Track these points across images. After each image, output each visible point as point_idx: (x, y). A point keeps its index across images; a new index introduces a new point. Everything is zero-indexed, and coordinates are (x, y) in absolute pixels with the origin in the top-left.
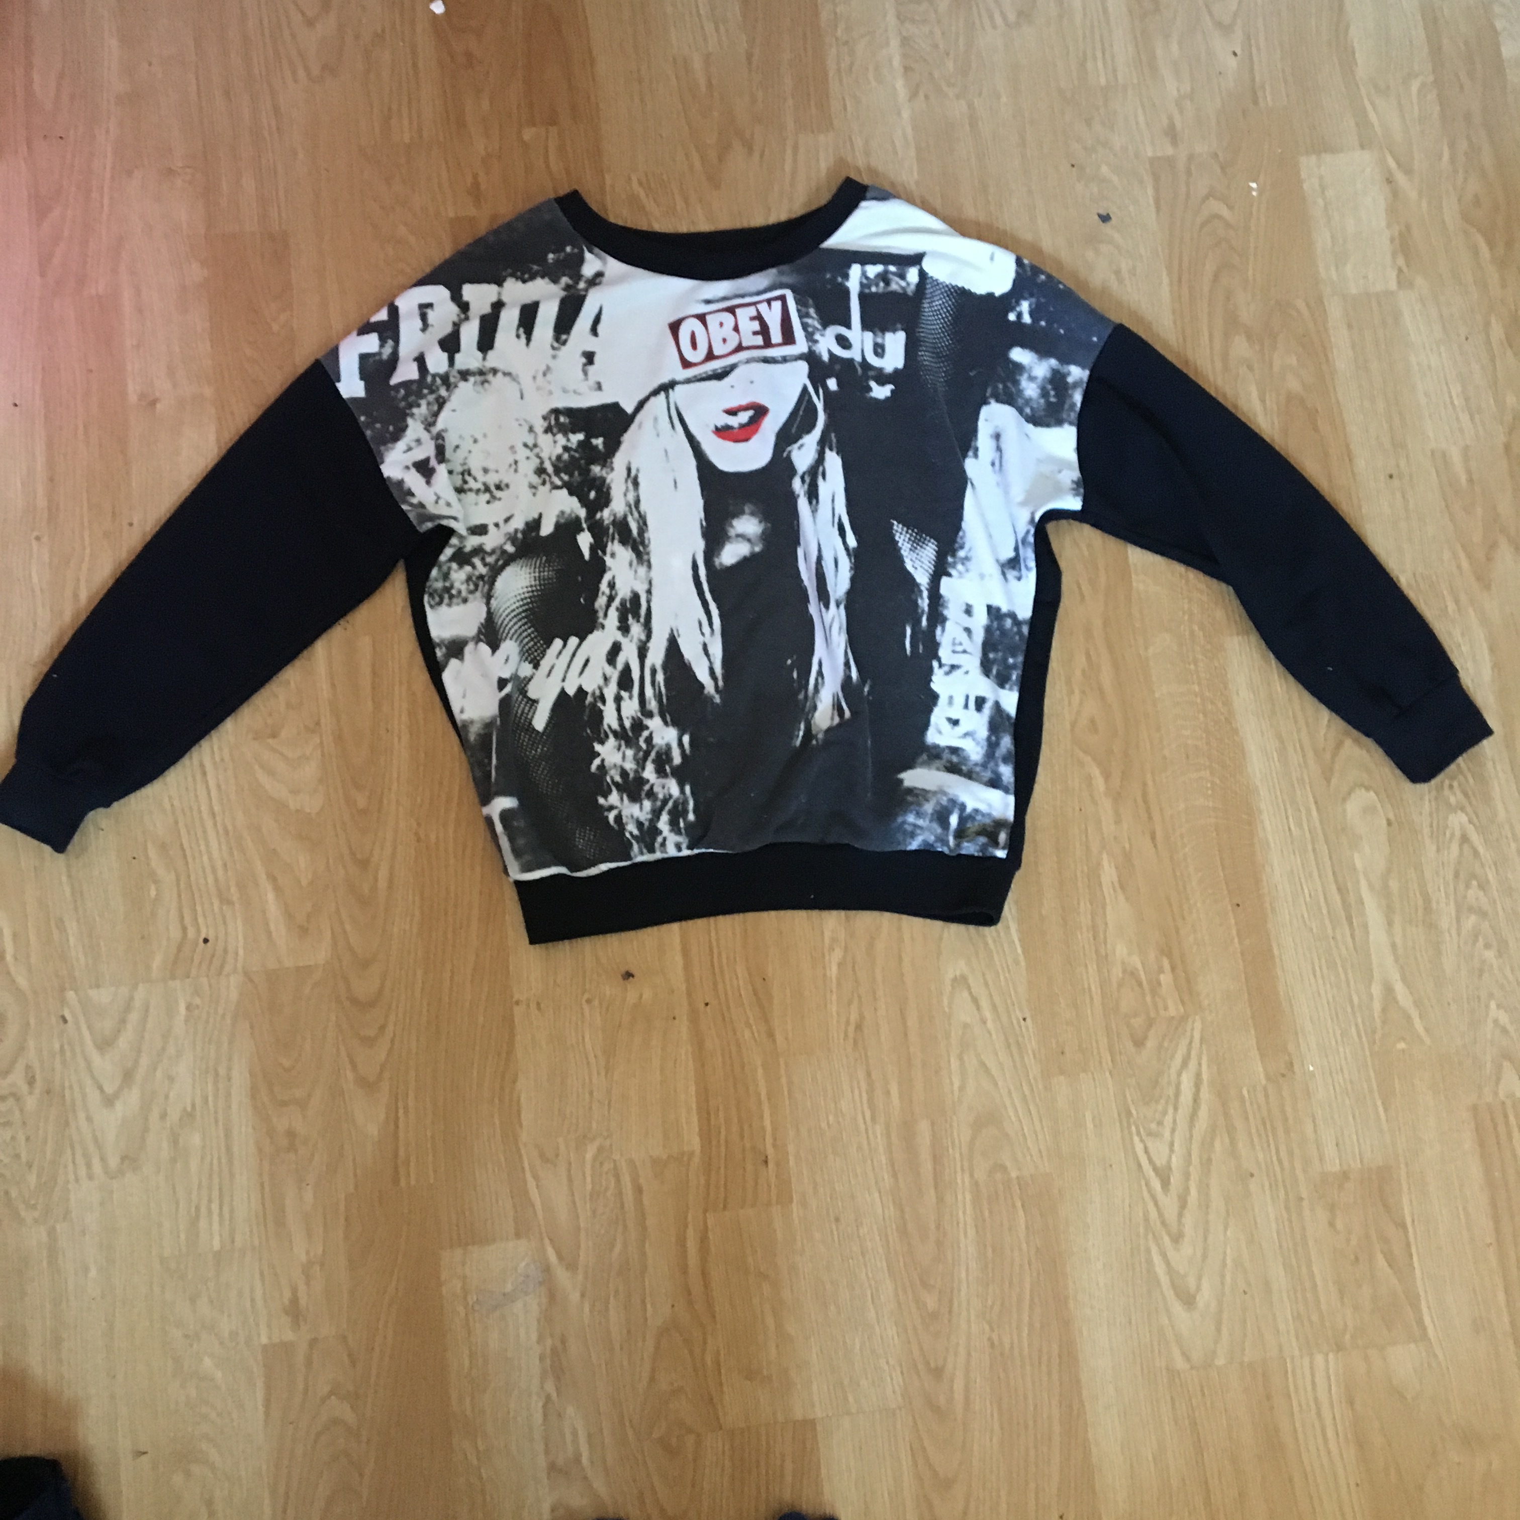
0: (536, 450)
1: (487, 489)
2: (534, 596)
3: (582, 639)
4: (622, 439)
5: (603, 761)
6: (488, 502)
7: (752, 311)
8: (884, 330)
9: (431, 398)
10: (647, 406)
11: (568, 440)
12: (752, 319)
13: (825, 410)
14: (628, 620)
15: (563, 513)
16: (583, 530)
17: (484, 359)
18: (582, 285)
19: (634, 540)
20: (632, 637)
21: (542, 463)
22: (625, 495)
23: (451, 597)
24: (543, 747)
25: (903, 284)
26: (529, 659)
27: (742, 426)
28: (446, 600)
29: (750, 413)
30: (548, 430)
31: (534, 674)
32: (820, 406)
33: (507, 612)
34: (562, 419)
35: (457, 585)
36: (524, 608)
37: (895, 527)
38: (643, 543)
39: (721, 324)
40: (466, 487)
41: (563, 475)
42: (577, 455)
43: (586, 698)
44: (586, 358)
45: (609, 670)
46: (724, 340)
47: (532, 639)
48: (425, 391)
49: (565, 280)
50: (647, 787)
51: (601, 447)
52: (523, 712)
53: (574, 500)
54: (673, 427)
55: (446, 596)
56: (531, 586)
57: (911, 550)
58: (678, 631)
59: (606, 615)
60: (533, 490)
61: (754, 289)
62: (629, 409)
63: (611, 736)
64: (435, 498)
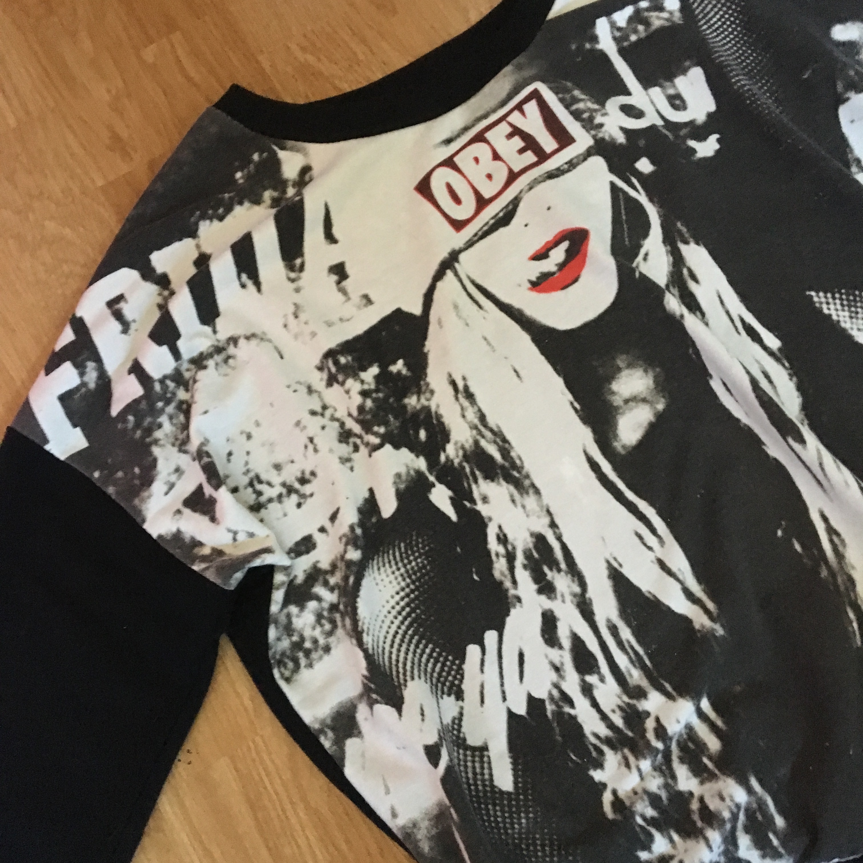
0: (328, 413)
1: (290, 490)
2: (412, 601)
3: (500, 629)
4: (426, 350)
5: (614, 792)
6: (299, 505)
7: (504, 128)
8: (670, 77)
9: (170, 409)
10: (437, 295)
11: (362, 382)
12: (510, 136)
13: (651, 200)
14: (546, 575)
15: (398, 476)
16: (433, 485)
17: (215, 332)
18: (291, 192)
19: (502, 467)
20: (563, 596)
21: (342, 424)
22: (464, 416)
23: (308, 653)
24: (527, 813)
25: (665, 15)
26: (446, 689)
27: (562, 266)
28: (303, 662)
29: (565, 245)
30: (331, 381)
31: (462, 708)
32: (642, 198)
33: (389, 641)
34: (343, 360)
35: (308, 633)
36: (407, 623)
37: (816, 299)
38: (514, 466)
39: (477, 160)
40: (263, 499)
41: (376, 429)
42: (381, 395)
43: (545, 709)
44: (336, 274)
45: (554, 654)
46: (489, 176)
47: (437, 661)
48: (160, 404)
49: (268, 195)
50: (695, 806)
51: (404, 371)
52: (475, 774)
53: (404, 451)
54: (480, 307)
55: (301, 655)
56: (403, 589)
57: (851, 317)
58: (615, 559)
59: (514, 582)
60: (348, 465)
61: (493, 103)
62: (417, 310)
63: (605, 749)
64: (231, 535)
